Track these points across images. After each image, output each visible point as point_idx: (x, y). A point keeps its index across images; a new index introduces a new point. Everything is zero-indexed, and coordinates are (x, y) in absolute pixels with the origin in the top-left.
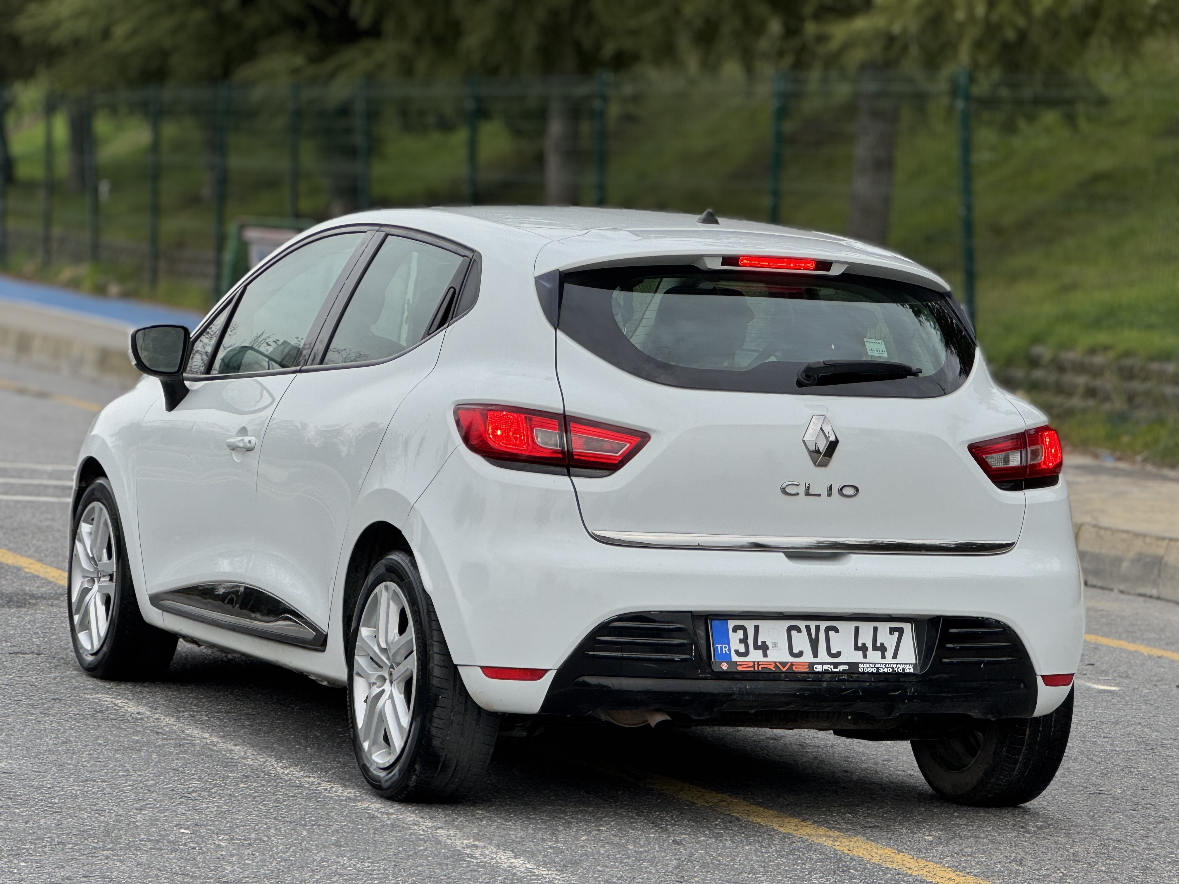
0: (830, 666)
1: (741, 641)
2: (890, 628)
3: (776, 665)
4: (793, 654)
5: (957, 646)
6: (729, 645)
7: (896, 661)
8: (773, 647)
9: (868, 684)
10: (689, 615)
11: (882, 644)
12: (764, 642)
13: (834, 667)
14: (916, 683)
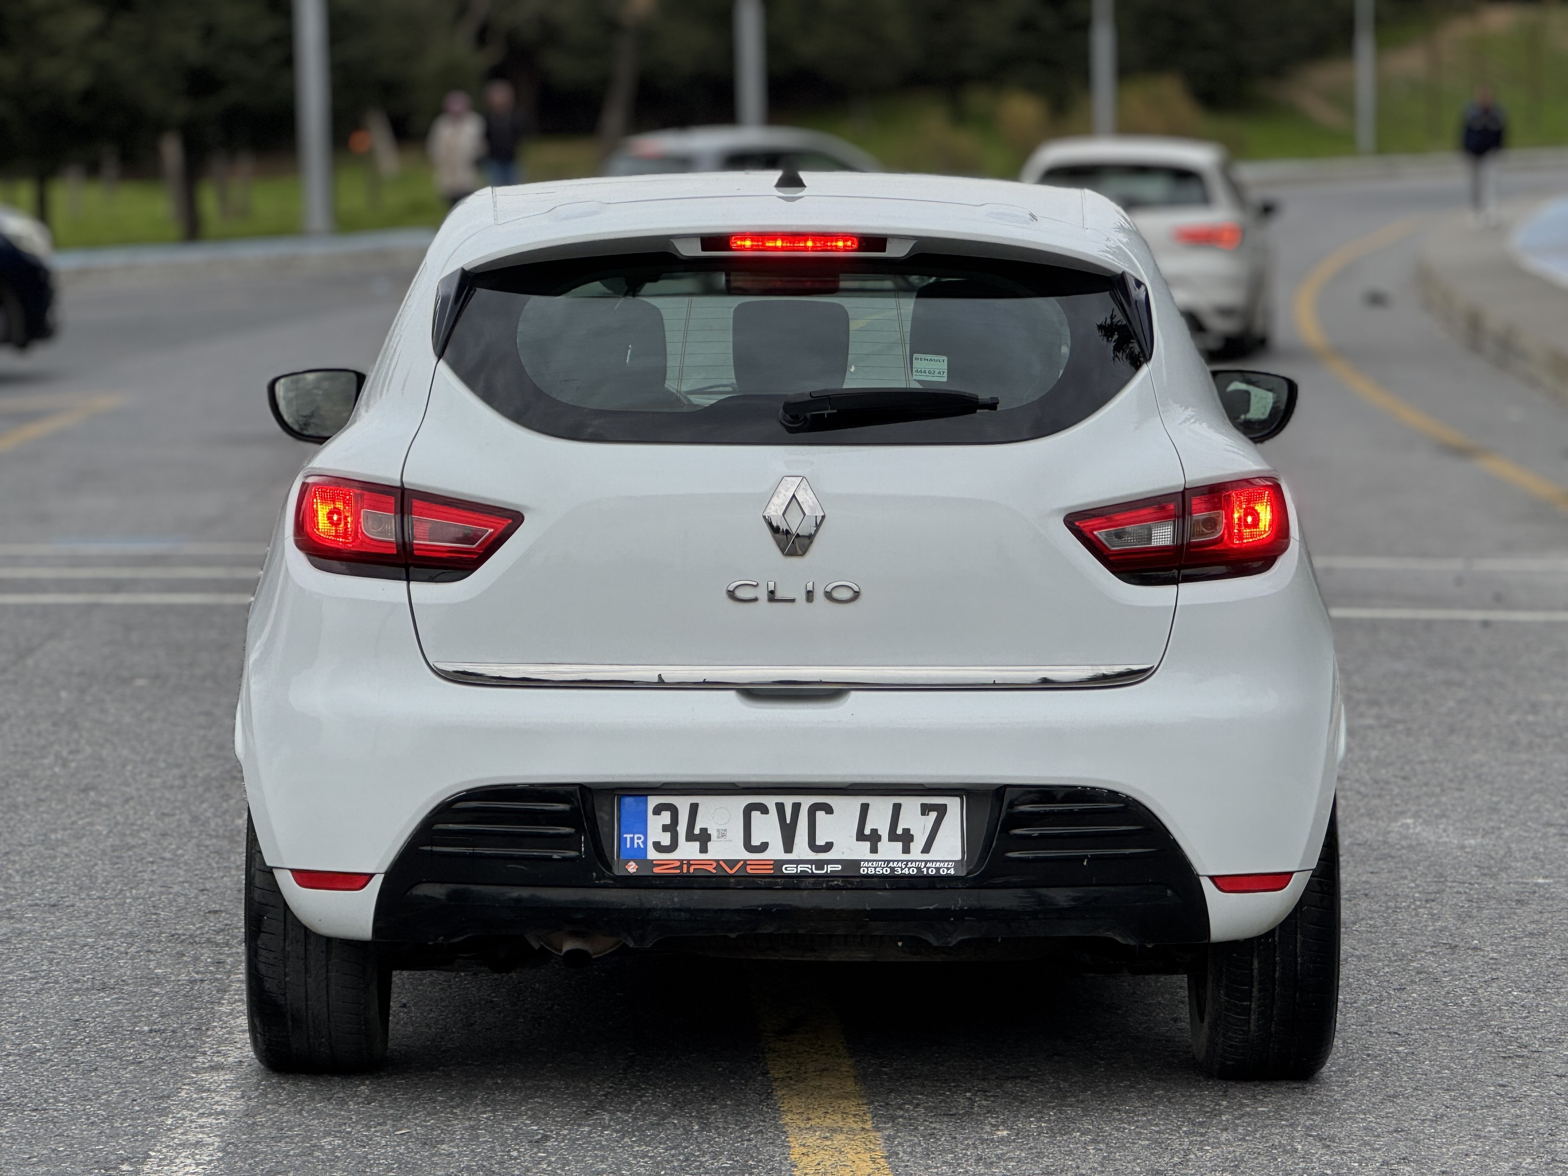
0: (810, 866)
1: (665, 828)
2: (922, 805)
3: (718, 864)
4: (749, 846)
5: (1035, 832)
6: (646, 835)
7: (926, 857)
8: (718, 837)
9: (880, 893)
10: (577, 790)
11: (906, 831)
12: (704, 830)
13: (819, 868)
14: (976, 891)
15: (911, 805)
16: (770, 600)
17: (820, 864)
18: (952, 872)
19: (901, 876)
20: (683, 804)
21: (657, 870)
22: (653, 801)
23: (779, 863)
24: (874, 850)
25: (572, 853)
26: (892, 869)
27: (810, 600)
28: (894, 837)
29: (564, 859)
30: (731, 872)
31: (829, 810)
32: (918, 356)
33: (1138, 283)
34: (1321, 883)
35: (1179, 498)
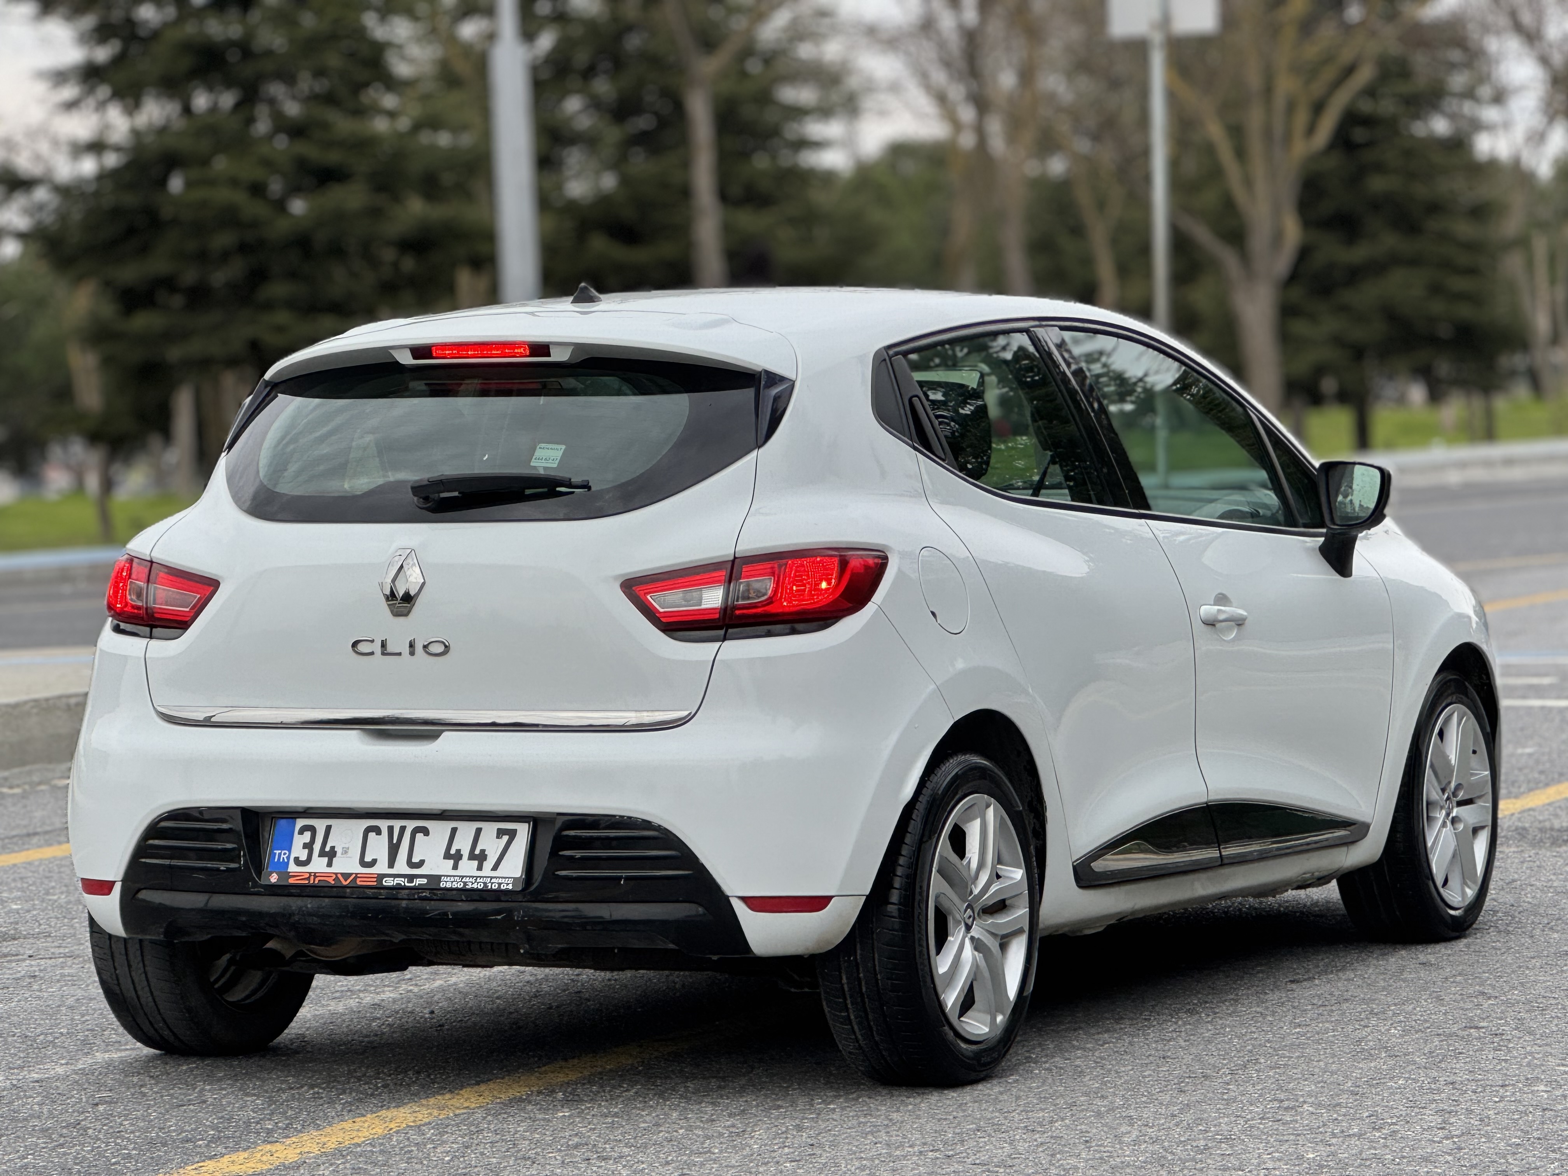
0: (403, 879)
1: (305, 846)
2: (498, 830)
3: (337, 876)
4: (363, 864)
5: (578, 854)
6: (290, 851)
7: (494, 874)
8: (342, 854)
9: (460, 904)
10: (239, 812)
11: (483, 851)
12: (333, 848)
13: (411, 881)
14: (524, 904)
15: (490, 829)
16: (383, 654)
17: (411, 878)
18: (510, 887)
19: (473, 890)
20: (320, 825)
21: (291, 881)
22: (300, 823)
23: (381, 877)
24: (455, 867)
25: (233, 865)
26: (465, 884)
27: (412, 653)
28: (472, 857)
29: (229, 870)
30: (345, 883)
31: (425, 831)
32: (543, 445)
33: (782, 379)
34: (899, 909)
35: (729, 566)
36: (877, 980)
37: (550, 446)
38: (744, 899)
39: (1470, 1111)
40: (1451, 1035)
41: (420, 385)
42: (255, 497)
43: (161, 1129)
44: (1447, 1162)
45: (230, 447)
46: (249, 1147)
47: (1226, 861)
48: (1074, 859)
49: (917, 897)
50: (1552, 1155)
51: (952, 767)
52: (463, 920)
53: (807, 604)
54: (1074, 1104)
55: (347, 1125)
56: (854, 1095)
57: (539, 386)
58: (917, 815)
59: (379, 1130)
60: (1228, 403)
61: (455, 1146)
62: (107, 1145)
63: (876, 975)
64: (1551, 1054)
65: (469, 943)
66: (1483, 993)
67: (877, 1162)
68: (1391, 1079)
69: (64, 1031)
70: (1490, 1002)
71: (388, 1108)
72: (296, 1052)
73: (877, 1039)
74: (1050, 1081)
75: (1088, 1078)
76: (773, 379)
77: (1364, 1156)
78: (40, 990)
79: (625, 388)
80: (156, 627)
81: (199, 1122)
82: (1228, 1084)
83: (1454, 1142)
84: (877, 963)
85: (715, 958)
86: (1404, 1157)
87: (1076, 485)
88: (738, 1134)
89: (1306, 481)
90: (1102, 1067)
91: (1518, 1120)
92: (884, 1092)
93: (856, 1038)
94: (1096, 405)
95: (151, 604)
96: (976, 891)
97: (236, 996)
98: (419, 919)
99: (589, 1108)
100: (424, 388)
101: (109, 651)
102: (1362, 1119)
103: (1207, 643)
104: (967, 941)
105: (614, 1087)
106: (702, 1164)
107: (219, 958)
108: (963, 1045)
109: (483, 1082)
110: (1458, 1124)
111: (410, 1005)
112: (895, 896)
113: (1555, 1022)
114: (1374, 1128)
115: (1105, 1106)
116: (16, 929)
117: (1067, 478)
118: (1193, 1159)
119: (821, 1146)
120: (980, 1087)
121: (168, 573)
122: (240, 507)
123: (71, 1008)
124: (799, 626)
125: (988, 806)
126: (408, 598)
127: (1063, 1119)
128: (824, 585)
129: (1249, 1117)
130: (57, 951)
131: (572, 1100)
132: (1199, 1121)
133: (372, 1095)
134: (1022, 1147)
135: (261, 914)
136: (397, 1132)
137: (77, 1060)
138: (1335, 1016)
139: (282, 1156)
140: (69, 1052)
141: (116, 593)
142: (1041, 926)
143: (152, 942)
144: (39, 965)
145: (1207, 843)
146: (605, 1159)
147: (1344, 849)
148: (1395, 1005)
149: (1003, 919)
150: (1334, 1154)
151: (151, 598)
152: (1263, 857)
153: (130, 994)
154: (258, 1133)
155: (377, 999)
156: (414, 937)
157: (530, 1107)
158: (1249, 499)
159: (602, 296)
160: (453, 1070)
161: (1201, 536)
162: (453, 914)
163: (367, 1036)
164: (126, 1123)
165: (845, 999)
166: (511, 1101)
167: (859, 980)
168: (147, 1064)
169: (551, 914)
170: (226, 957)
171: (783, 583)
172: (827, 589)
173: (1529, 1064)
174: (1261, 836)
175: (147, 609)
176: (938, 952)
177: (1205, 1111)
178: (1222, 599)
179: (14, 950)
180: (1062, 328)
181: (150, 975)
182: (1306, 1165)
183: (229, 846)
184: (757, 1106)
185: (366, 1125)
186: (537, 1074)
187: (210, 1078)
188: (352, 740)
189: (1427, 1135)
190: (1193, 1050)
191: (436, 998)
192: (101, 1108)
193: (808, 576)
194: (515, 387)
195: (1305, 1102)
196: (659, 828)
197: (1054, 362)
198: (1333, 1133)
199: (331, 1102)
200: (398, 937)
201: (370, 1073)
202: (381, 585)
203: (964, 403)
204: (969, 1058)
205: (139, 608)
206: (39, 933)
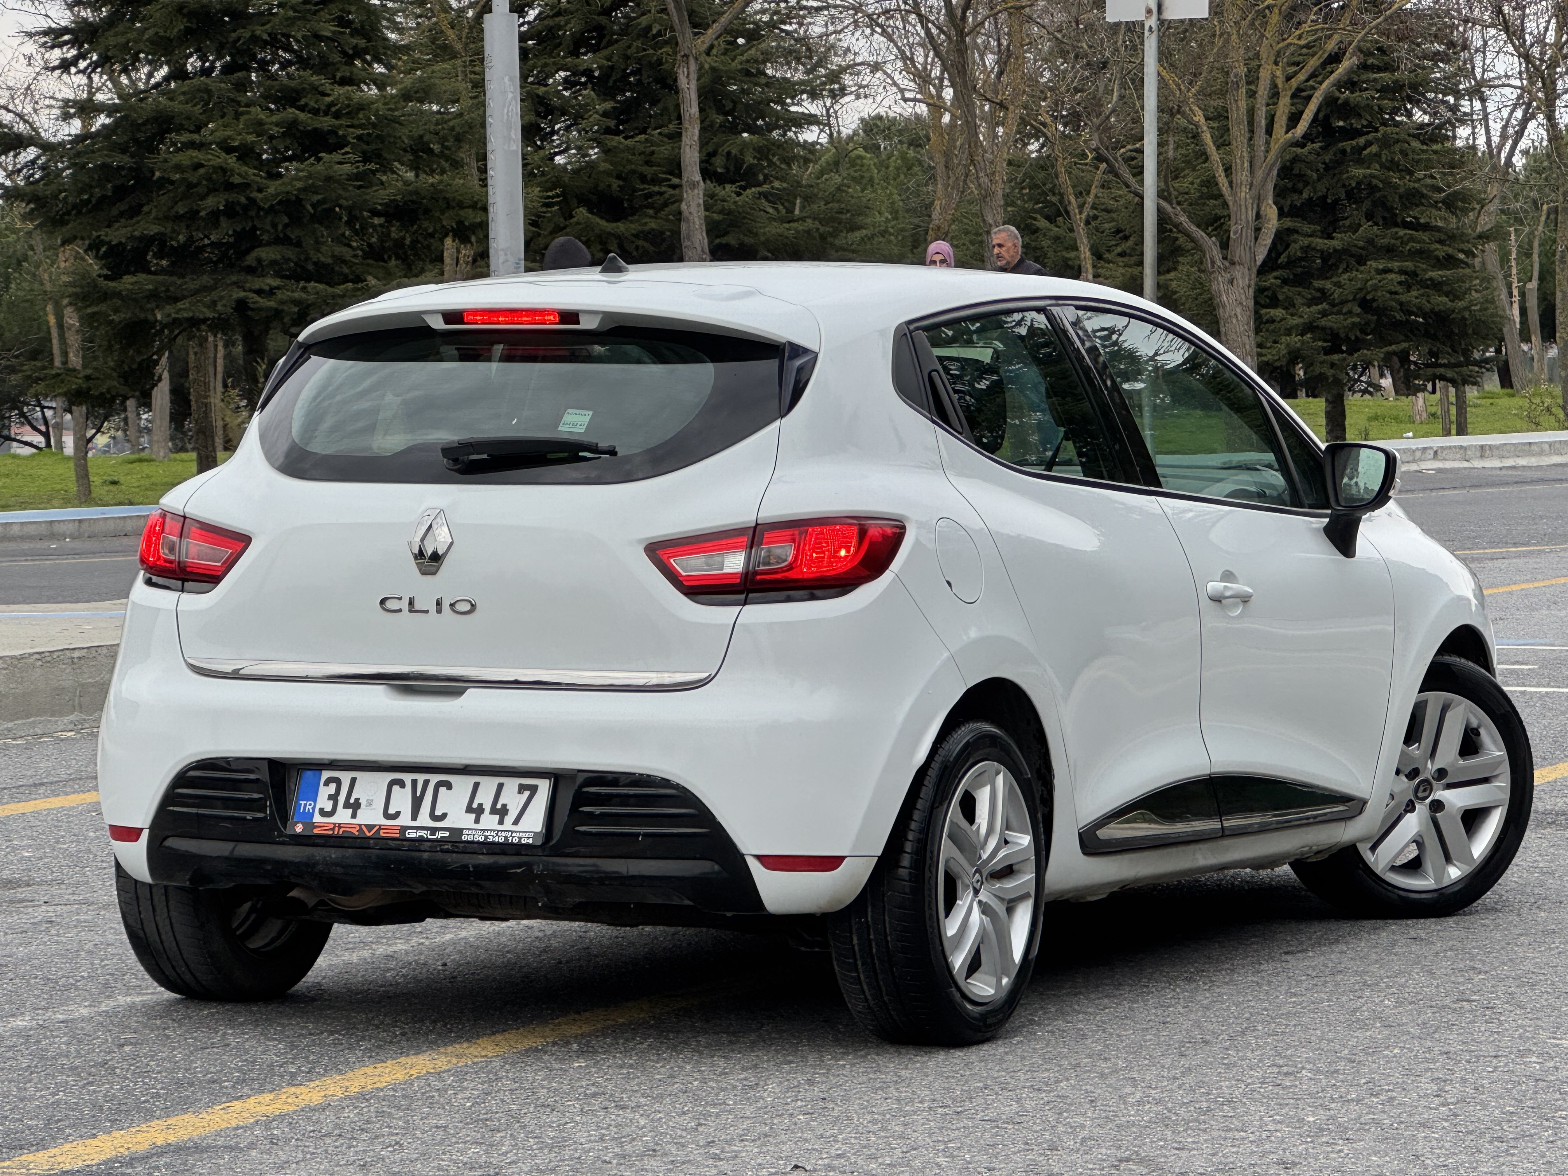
0: (427, 832)
1: (330, 797)
2: (520, 785)
3: (361, 827)
4: (387, 815)
5: (598, 810)
6: (315, 802)
7: (515, 828)
8: (366, 806)
9: (481, 857)
10: (266, 762)
11: (504, 806)
12: (357, 800)
13: (433, 834)
14: (545, 858)
15: (511, 784)
16: (410, 611)
17: (433, 830)
18: (530, 841)
19: (493, 843)
20: (345, 777)
21: (316, 831)
22: (326, 775)
23: (404, 829)
24: (477, 821)
25: (260, 815)
26: (486, 837)
27: (439, 611)
28: (494, 811)
29: (255, 820)
30: (369, 834)
31: (449, 785)
32: (569, 411)
33: (805, 351)
34: (910, 873)
35: (751, 532)
36: (887, 942)
37: (577, 411)
38: (759, 858)
39: (1464, 1080)
40: (1444, 1007)
41: (452, 350)
42: (288, 455)
43: (187, 1070)
44: (1444, 1128)
45: (263, 407)
46: (274, 1090)
47: (1227, 833)
48: (1080, 826)
49: (928, 862)
50: (1546, 1123)
51: (964, 734)
52: (483, 872)
53: (826, 570)
54: (1078, 1065)
55: (369, 1070)
56: (863, 1053)
57: (567, 353)
58: (929, 782)
59: (400, 1076)
60: (1238, 385)
61: (476, 1093)
62: (136, 1083)
63: (886, 935)
64: (1542, 1027)
65: (489, 895)
66: (1474, 968)
67: (888, 1116)
68: (1387, 1047)
69: (85, 974)
70: (1480, 976)
71: (408, 1055)
72: (313, 999)
73: (886, 999)
74: (1054, 1042)
75: (1090, 1041)
76: (797, 350)
77: (1362, 1120)
78: (58, 935)
79: (645, 356)
80: (188, 580)
81: (223, 1064)
82: (1227, 1049)
83: (1451, 1110)
84: (887, 925)
85: (729, 914)
86: (1402, 1122)
87: (1088, 462)
88: (751, 1087)
89: (1312, 463)
90: (1104, 1031)
91: (1511, 1089)
92: (892, 1050)
93: (866, 998)
94: (1109, 383)
95: (183, 558)
96: (985, 856)
97: (256, 943)
98: (440, 871)
99: (604, 1060)
100: (456, 352)
101: (143, 603)
102: (1358, 1085)
103: (1213, 620)
104: (975, 905)
105: (627, 1040)
106: (718, 1115)
107: (241, 905)
108: (969, 1007)
109: (498, 1032)
110: (1453, 1091)
111: (423, 957)
112: (906, 860)
113: (1545, 996)
114: (1372, 1095)
115: (1108, 1068)
116: (29, 876)
117: (1080, 454)
118: (1197, 1120)
119: (833, 1101)
120: (985, 1047)
121: (201, 529)
122: (272, 464)
123: (90, 952)
124: (817, 592)
125: (998, 773)
126: (436, 557)
127: (1068, 1080)
128: (843, 553)
129: (1249, 1081)
130: (72, 898)
131: (586, 1051)
132: (1200, 1084)
133: (391, 1042)
134: (1029, 1105)
135: (284, 864)
136: (418, 1078)
137: (100, 1003)
138: (1330, 987)
139: (307, 1098)
140: (90, 995)
141: (148, 546)
142: (1046, 891)
143: (176, 887)
144: (55, 911)
145: (1209, 816)
146: (623, 1108)
147: (1343, 824)
148: (1388, 977)
149: (1010, 884)
150: (1332, 1118)
151: (183, 552)
152: (1263, 829)
153: (154, 937)
154: (282, 1076)
155: (390, 950)
156: (435, 888)
157: (546, 1057)
158: (1257, 480)
159: (630, 267)
160: (468, 1020)
161: (1209, 513)
162: (474, 866)
163: (382, 986)
164: (152, 1063)
165: (856, 960)
166: (527, 1051)
167: (870, 941)
168: (168, 1008)
169: (570, 869)
170: (247, 906)
171: (804, 549)
172: (846, 557)
173: (1520, 1037)
174: (1264, 809)
175: (179, 562)
176: (947, 916)
177: (1206, 1075)
178: (1228, 576)
179: (30, 896)
180: (1078, 308)
181: (174, 921)
182: (1306, 1128)
183: (256, 796)
184: (768, 1061)
185: (387, 1071)
186: (551, 1026)
187: (231, 1023)
188: (378, 693)
189: (1423, 1102)
190: (1193, 1016)
191: (447, 951)
192: (127, 1049)
193: (827, 543)
194: (541, 353)
195: (1303, 1068)
196: (677, 787)
197: (1069, 339)
198: (1331, 1097)
199: (351, 1048)
200: (419, 889)
201: (388, 1021)
202: (410, 545)
203: (981, 378)
204: (975, 1019)
205: (171, 562)
206: (52, 880)
